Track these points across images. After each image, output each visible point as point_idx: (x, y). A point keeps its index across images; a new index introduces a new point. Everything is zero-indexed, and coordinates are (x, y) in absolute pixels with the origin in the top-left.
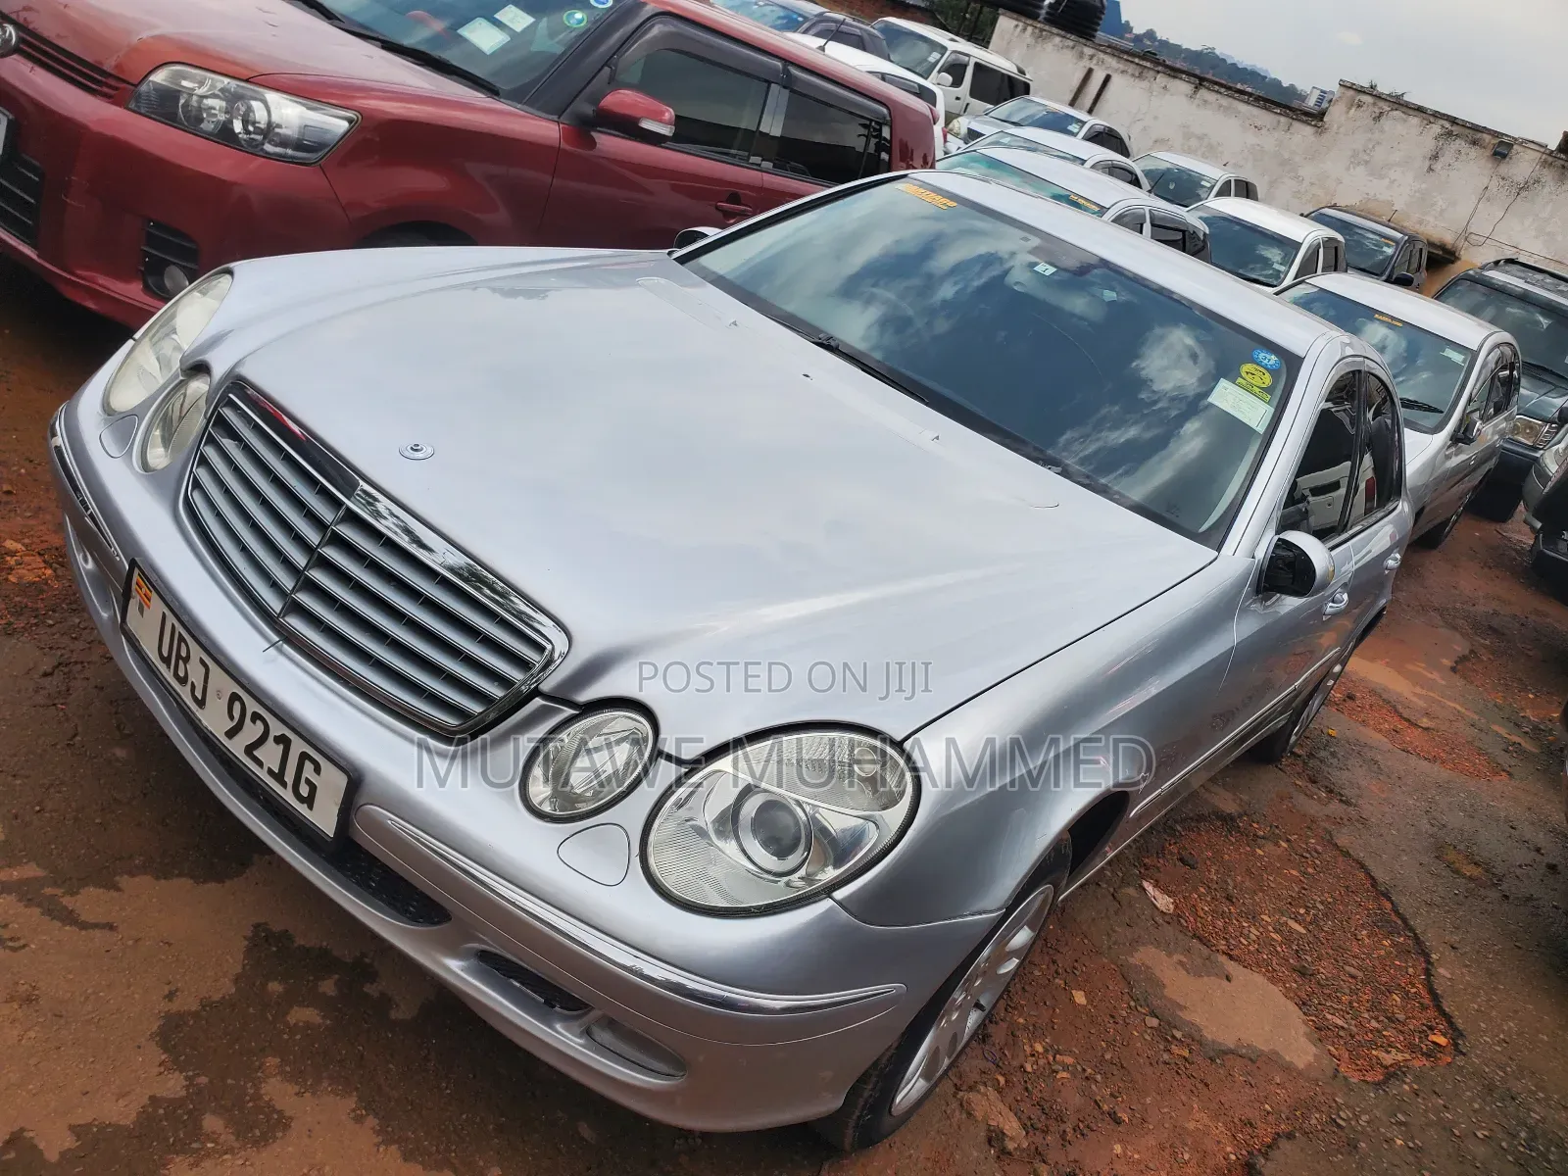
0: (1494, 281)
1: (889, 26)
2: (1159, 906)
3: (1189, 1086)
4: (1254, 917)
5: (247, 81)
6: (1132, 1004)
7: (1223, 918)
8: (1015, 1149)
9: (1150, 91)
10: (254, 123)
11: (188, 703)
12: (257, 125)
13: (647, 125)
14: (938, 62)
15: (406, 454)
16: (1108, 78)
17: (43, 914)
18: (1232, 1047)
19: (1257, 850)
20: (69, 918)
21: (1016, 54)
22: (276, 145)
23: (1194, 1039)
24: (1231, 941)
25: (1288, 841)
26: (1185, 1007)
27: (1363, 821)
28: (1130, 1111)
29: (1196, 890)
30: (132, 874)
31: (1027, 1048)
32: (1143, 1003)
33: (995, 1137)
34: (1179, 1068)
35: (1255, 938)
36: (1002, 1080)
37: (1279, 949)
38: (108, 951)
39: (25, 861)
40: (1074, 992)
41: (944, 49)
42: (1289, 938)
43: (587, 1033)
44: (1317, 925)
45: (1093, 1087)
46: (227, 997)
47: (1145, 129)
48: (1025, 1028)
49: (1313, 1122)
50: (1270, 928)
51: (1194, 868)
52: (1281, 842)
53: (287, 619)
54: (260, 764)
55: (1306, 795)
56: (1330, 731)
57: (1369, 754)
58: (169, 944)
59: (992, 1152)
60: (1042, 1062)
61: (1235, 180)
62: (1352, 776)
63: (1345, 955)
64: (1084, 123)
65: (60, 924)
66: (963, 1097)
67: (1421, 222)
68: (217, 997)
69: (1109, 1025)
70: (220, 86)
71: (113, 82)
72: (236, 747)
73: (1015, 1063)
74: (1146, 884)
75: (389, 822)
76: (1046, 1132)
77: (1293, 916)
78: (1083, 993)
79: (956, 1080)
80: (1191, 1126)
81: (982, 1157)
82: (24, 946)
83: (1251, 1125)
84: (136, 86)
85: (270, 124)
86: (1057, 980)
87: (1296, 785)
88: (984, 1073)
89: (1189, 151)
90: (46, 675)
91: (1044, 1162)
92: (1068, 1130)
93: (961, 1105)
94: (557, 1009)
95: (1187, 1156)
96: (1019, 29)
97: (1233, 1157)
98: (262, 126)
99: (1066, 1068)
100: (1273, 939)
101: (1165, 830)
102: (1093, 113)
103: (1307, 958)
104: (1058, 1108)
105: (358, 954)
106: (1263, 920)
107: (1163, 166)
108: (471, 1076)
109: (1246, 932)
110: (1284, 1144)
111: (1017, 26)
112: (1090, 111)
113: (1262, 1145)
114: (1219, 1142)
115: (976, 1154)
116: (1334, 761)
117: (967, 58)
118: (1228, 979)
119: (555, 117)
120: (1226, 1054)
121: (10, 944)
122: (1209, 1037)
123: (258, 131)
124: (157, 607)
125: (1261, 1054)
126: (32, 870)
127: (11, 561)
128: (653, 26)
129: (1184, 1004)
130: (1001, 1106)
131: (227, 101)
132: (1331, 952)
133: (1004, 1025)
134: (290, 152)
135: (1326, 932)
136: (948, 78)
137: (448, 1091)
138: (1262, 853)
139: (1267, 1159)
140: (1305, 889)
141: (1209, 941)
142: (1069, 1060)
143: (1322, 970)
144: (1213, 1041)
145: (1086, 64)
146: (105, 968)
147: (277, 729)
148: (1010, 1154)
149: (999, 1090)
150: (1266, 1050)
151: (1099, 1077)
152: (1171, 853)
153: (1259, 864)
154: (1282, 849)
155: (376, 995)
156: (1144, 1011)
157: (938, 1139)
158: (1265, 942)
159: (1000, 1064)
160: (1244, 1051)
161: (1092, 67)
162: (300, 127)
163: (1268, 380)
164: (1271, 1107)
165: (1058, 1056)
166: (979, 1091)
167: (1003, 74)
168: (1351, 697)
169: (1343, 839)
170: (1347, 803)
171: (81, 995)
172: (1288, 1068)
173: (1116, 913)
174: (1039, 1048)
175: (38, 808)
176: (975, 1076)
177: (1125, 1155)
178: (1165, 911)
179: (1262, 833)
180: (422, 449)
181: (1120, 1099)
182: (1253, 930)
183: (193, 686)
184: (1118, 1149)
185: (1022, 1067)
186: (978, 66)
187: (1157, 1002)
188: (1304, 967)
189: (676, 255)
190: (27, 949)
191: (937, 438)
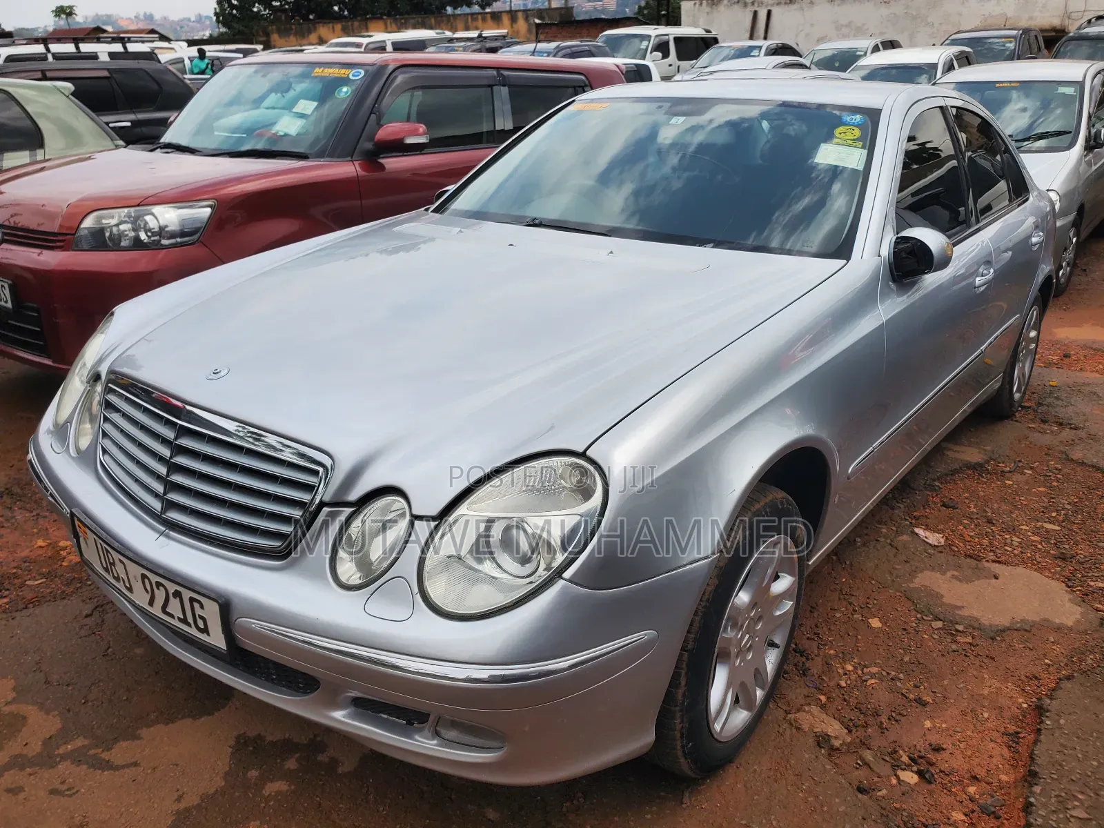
0: (1090, 34)
1: (609, 38)
2: (930, 542)
3: (978, 663)
4: (1013, 530)
5: (138, 205)
6: (919, 616)
7: (987, 537)
8: (841, 745)
9: (802, 9)
10: (150, 230)
11: (124, 591)
12: (153, 231)
13: (409, 140)
14: (648, 47)
15: (210, 377)
16: (769, 13)
17: (89, 768)
18: (1008, 625)
19: (1007, 482)
20: (108, 766)
21: (701, 22)
22: (169, 238)
23: (975, 627)
24: (998, 551)
25: (1032, 468)
26: (963, 607)
27: (1092, 437)
28: (932, 694)
29: (960, 523)
30: (149, 726)
31: (840, 671)
32: (926, 613)
33: (822, 740)
34: (966, 652)
35: (1017, 544)
36: (823, 698)
37: (1040, 546)
38: (134, 780)
39: (75, 737)
40: (870, 620)
41: (649, 36)
42: (1046, 536)
43: (437, 734)
44: (1069, 521)
45: (898, 684)
46: (219, 789)
47: (807, 35)
48: (836, 656)
49: (1089, 662)
50: (1030, 534)
51: (957, 508)
52: (1026, 471)
53: (167, 514)
54: (172, 616)
55: (1039, 432)
56: (1051, 383)
57: (1087, 389)
58: (177, 765)
59: (823, 751)
60: (853, 677)
61: (881, 43)
62: (1078, 408)
63: (1097, 536)
64: (760, 47)
65: (100, 771)
66: (790, 718)
67: (1031, 18)
68: (212, 791)
69: (903, 636)
70: (123, 215)
71: (60, 238)
72: (156, 610)
73: (832, 684)
74: (917, 530)
75: (253, 626)
76: (866, 726)
77: (1047, 520)
78: (877, 619)
79: (785, 708)
80: (986, 692)
81: (813, 757)
82: (77, 792)
83: (1036, 678)
84: (74, 234)
85: (160, 227)
86: (855, 616)
87: (1030, 428)
88: (808, 696)
89: (845, 37)
90: (87, 616)
91: (868, 749)
92: (883, 720)
93: (791, 724)
94: (416, 724)
95: (986, 715)
96: (697, 5)
97: (1025, 706)
98: (157, 230)
99: (873, 676)
100: (1034, 541)
101: (925, 488)
102: (768, 38)
103: (1065, 546)
104: (873, 706)
105: (311, 736)
106: (1022, 529)
107: (829, 53)
108: (401, 797)
109: (1009, 541)
110: (1066, 685)
111: (695, 4)
112: (765, 38)
113: (1049, 690)
114: (1011, 698)
115: (807, 756)
116: (1060, 403)
117: (667, 37)
118: (996, 578)
119: (349, 158)
120: (1004, 631)
121: (67, 793)
122: (987, 623)
123: (154, 234)
124: (91, 536)
125: (1034, 624)
126: (80, 742)
127: (63, 553)
128: (396, 77)
129: (961, 605)
130: (824, 716)
131: (132, 223)
132: (1084, 537)
133: (819, 659)
134: (179, 240)
135: (1078, 524)
136: (659, 54)
137: (385, 812)
138: (1011, 483)
139: (1051, 699)
140: (1053, 498)
141: (979, 556)
142: (875, 670)
143: (1080, 552)
144: (991, 626)
145: (751, 9)
146: (132, 792)
147: (172, 588)
148: (837, 749)
149: (823, 707)
150: (1038, 620)
151: (901, 676)
152: (935, 503)
153: (1010, 491)
154: (1027, 475)
155: (327, 760)
156: (930, 619)
157: (776, 753)
158: (1026, 544)
159: (821, 687)
160: (1018, 625)
161: (757, 9)
162: (180, 222)
163: (857, 133)
164: (1051, 660)
165: (865, 669)
166: (804, 711)
167: (696, 38)
168: (1067, 356)
169: (1077, 454)
170: (1076, 428)
171: (117, 813)
172: (1058, 629)
173: (895, 556)
174: (849, 667)
175: (83, 701)
176: (801, 700)
177: (935, 727)
178: (936, 544)
179: (1009, 469)
180: (220, 371)
181: (922, 687)
182: (1015, 539)
183: (123, 580)
184: (928, 724)
185: (838, 685)
186: (677, 40)
187: (937, 610)
188: (1063, 553)
189: (431, 209)
190: (79, 793)
191: (611, 252)
